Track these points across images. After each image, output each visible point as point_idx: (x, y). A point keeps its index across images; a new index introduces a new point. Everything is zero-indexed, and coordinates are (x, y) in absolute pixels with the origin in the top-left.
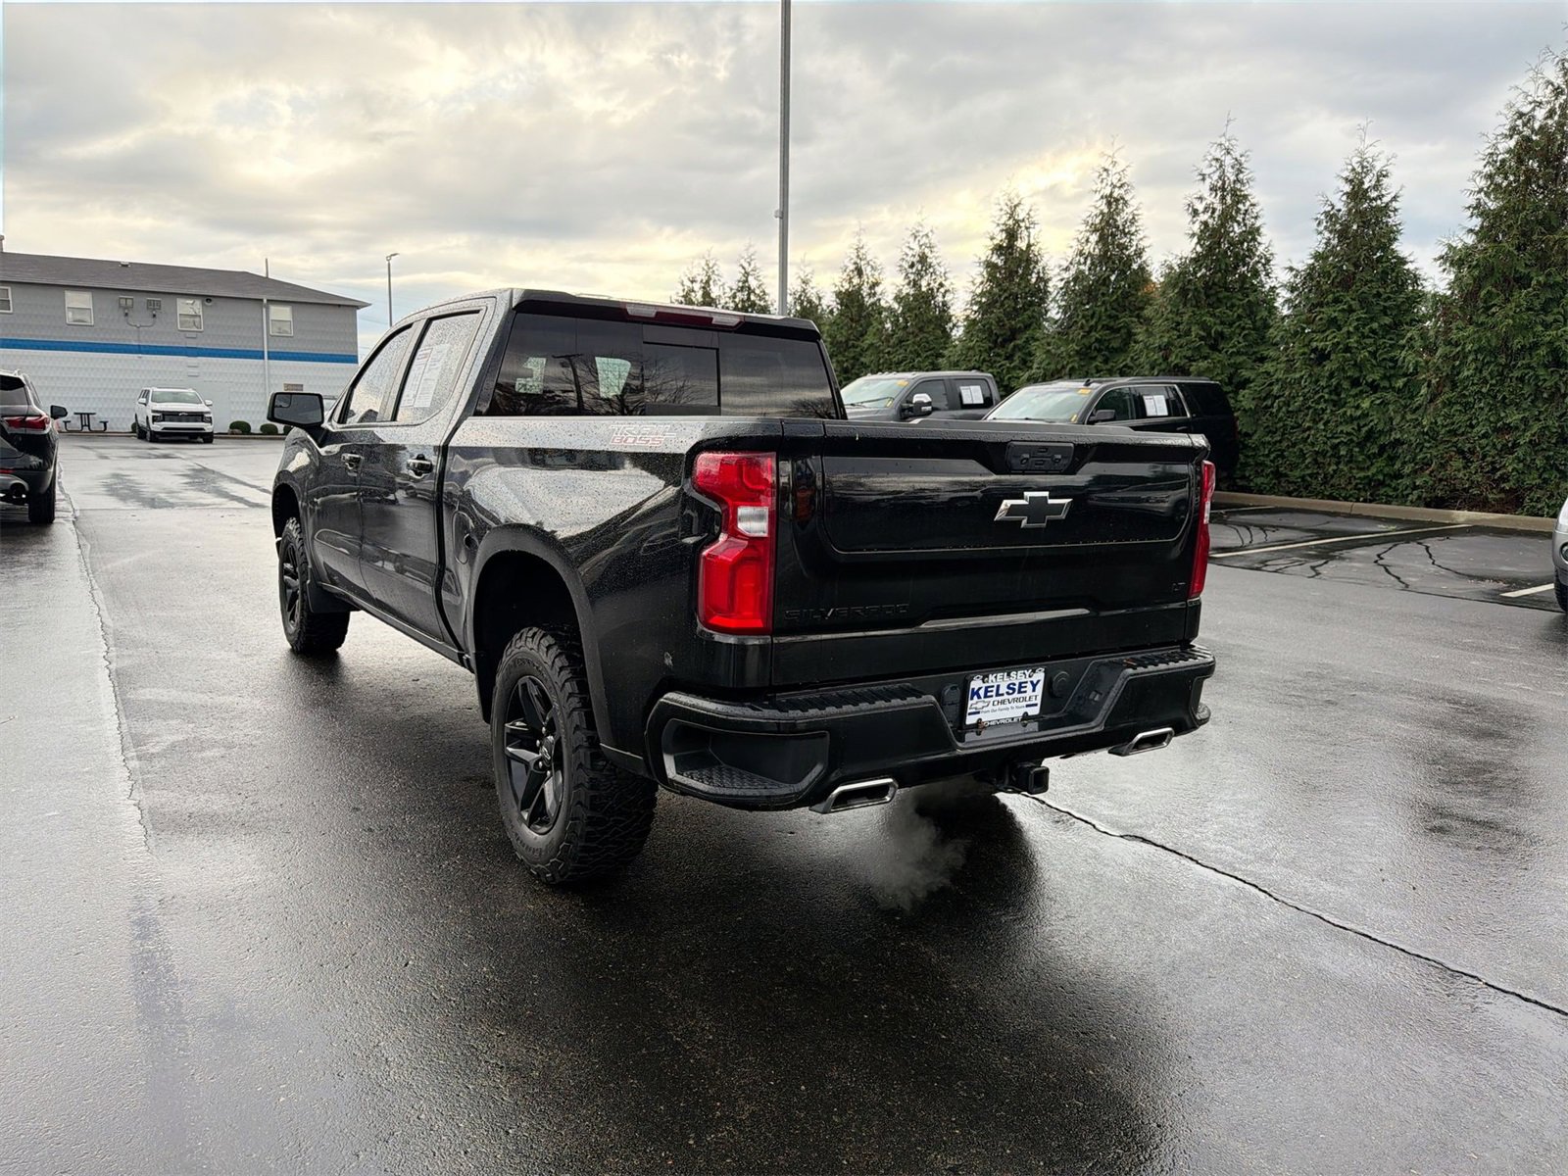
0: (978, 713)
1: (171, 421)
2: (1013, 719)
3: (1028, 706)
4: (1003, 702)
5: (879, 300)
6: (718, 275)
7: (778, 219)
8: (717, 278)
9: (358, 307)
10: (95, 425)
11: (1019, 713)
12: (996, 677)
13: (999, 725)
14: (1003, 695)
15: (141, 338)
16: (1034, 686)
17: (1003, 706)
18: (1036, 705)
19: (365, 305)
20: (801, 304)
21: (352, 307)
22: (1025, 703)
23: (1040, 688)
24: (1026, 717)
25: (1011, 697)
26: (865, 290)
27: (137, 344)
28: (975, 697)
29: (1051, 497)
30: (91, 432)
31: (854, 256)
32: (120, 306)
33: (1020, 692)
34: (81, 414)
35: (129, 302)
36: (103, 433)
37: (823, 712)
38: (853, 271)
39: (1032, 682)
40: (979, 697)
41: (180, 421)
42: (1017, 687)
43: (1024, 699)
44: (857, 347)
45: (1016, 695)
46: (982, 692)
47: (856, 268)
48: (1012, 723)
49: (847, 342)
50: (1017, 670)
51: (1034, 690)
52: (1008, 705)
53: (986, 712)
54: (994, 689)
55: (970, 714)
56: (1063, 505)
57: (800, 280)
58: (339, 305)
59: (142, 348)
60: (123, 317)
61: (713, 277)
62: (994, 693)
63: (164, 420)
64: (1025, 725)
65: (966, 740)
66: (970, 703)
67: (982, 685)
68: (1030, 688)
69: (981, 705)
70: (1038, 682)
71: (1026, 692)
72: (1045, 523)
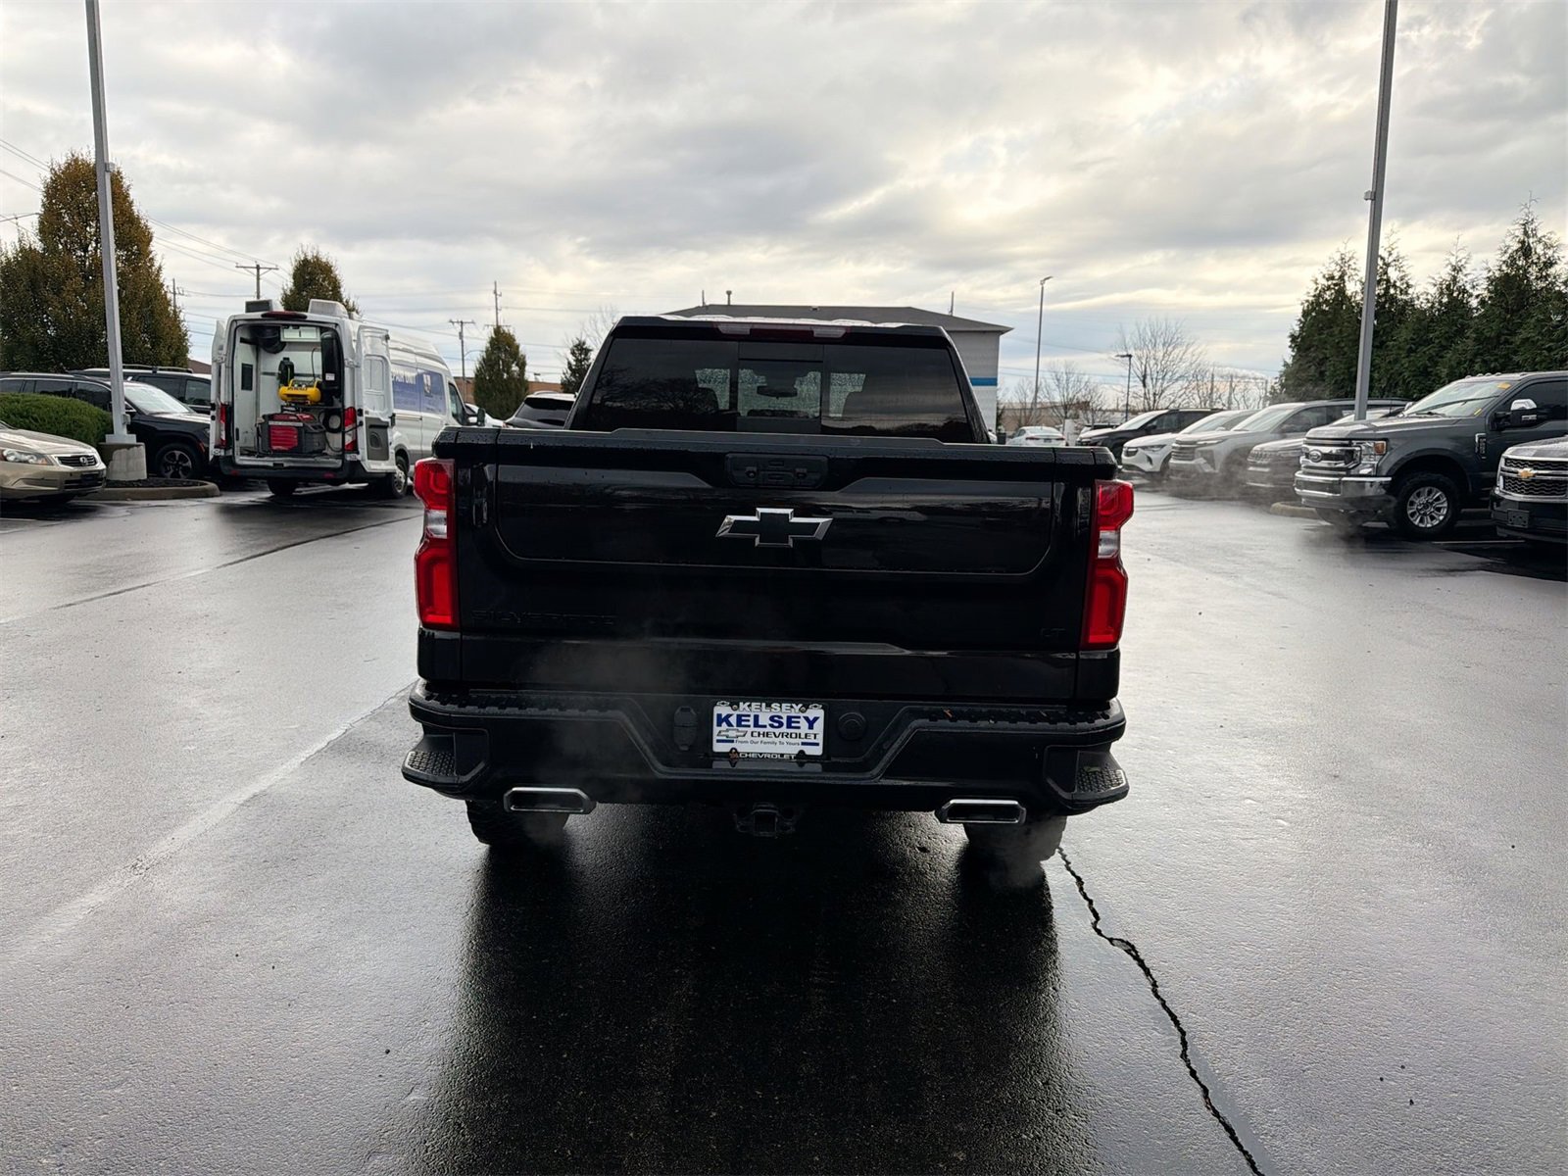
0: (733, 741)
2: (782, 755)
3: (803, 744)
4: (767, 735)
5: (1553, 283)
6: (1355, 269)
7: (1369, 201)
8: (1353, 273)
9: (1002, 333)
11: (794, 750)
12: (749, 706)
13: (759, 758)
14: (765, 726)
16: (811, 723)
17: (766, 739)
18: (817, 744)
19: (1008, 330)
20: (1450, 295)
21: (998, 331)
22: (800, 741)
23: (819, 726)
24: (803, 755)
25: (777, 731)
26: (1533, 271)
28: (724, 724)
29: (796, 515)
31: (1519, 233)
33: (789, 726)
37: (482, 710)
38: (1517, 251)
39: (807, 719)
40: (730, 724)
42: (784, 721)
43: (798, 736)
44: (1512, 343)
45: (784, 729)
46: (733, 720)
47: (1521, 248)
48: (778, 758)
49: (1498, 336)
50: (780, 701)
51: (811, 728)
52: (773, 739)
53: (741, 742)
54: (752, 719)
55: (718, 741)
56: (818, 524)
57: (1450, 267)
58: (984, 332)
61: (1349, 272)
62: (751, 723)
64: (801, 765)
65: (714, 767)
66: (716, 729)
67: (731, 712)
68: (804, 724)
69: (732, 734)
70: (816, 719)
71: (799, 728)
72: (791, 543)
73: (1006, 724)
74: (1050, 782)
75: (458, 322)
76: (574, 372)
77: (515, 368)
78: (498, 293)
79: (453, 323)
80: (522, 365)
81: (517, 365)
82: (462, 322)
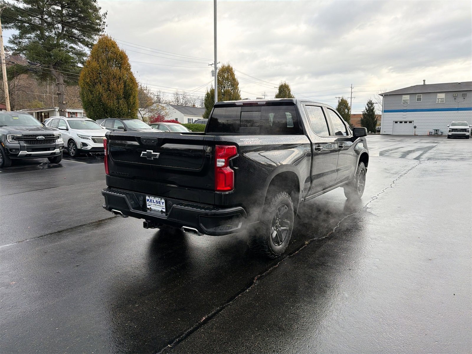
0: (150, 206)
1: (454, 132)
3: (162, 208)
4: (156, 205)
10: (440, 133)
11: (160, 209)
12: (152, 198)
13: (155, 211)
14: (155, 203)
15: (459, 106)
16: (163, 203)
18: (164, 209)
24: (162, 211)
27: (457, 108)
29: (153, 152)
30: (438, 135)
32: (453, 97)
34: (435, 130)
35: (456, 95)
36: (441, 136)
40: (149, 201)
41: (458, 132)
42: (158, 202)
43: (161, 206)
45: (158, 204)
48: (158, 211)
50: (157, 197)
51: (163, 204)
52: (157, 206)
53: (152, 206)
54: (153, 201)
55: (148, 205)
56: (157, 154)
59: (459, 109)
60: (454, 100)
63: (452, 132)
64: (162, 213)
65: (148, 212)
66: (147, 202)
67: (149, 199)
68: (161, 203)
69: (150, 204)
70: (163, 202)
71: (161, 204)
72: (152, 159)
73: (191, 208)
74: (201, 225)
75: (338, 98)
76: (367, 111)
77: (346, 110)
78: (352, 87)
79: (337, 98)
80: (349, 109)
81: (347, 110)
82: (339, 97)
